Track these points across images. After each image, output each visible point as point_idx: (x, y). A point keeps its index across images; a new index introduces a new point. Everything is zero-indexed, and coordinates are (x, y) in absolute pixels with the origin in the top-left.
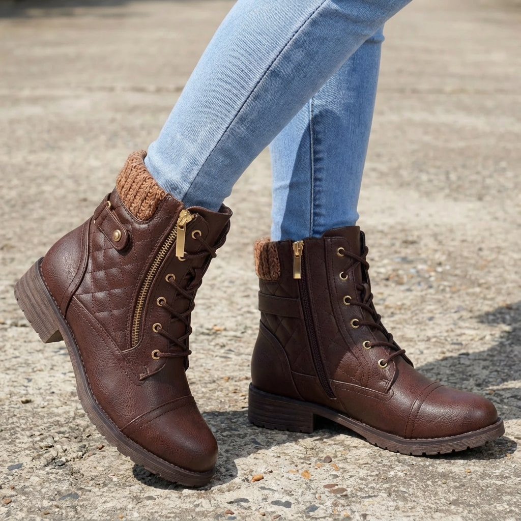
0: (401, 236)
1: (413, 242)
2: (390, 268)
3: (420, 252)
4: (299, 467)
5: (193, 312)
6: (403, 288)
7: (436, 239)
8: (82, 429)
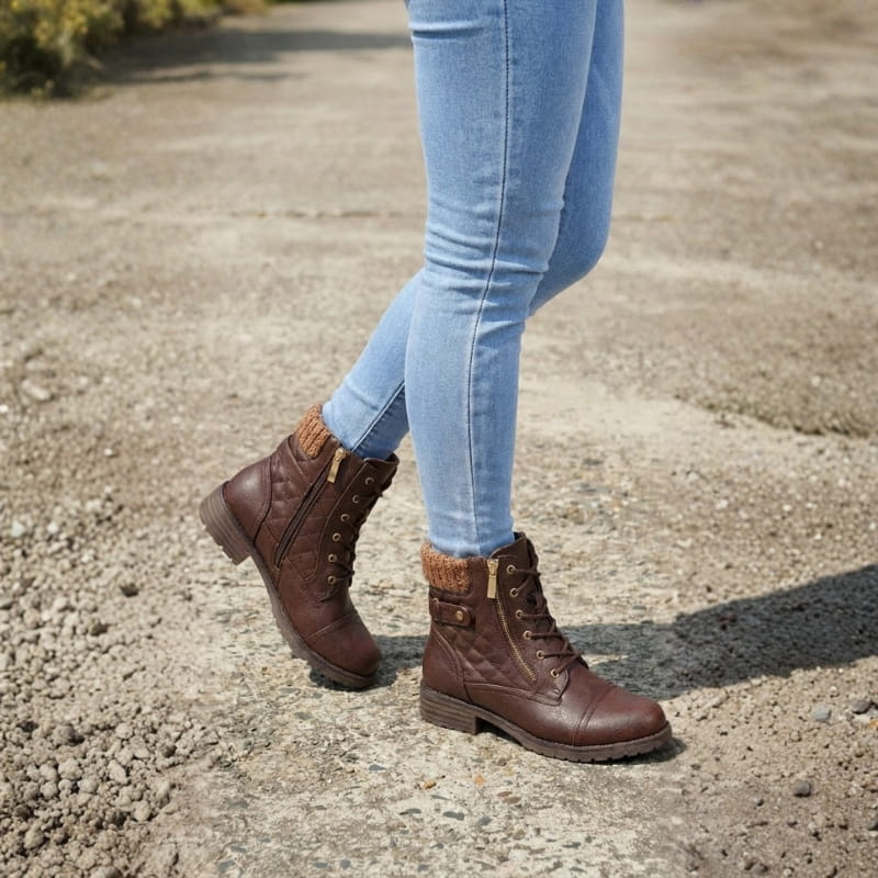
0: (582, 452)
1: (597, 463)
2: (568, 500)
3: (604, 475)
4: (472, 771)
5: (355, 564)
6: (584, 528)
7: (623, 458)
8: (246, 722)
